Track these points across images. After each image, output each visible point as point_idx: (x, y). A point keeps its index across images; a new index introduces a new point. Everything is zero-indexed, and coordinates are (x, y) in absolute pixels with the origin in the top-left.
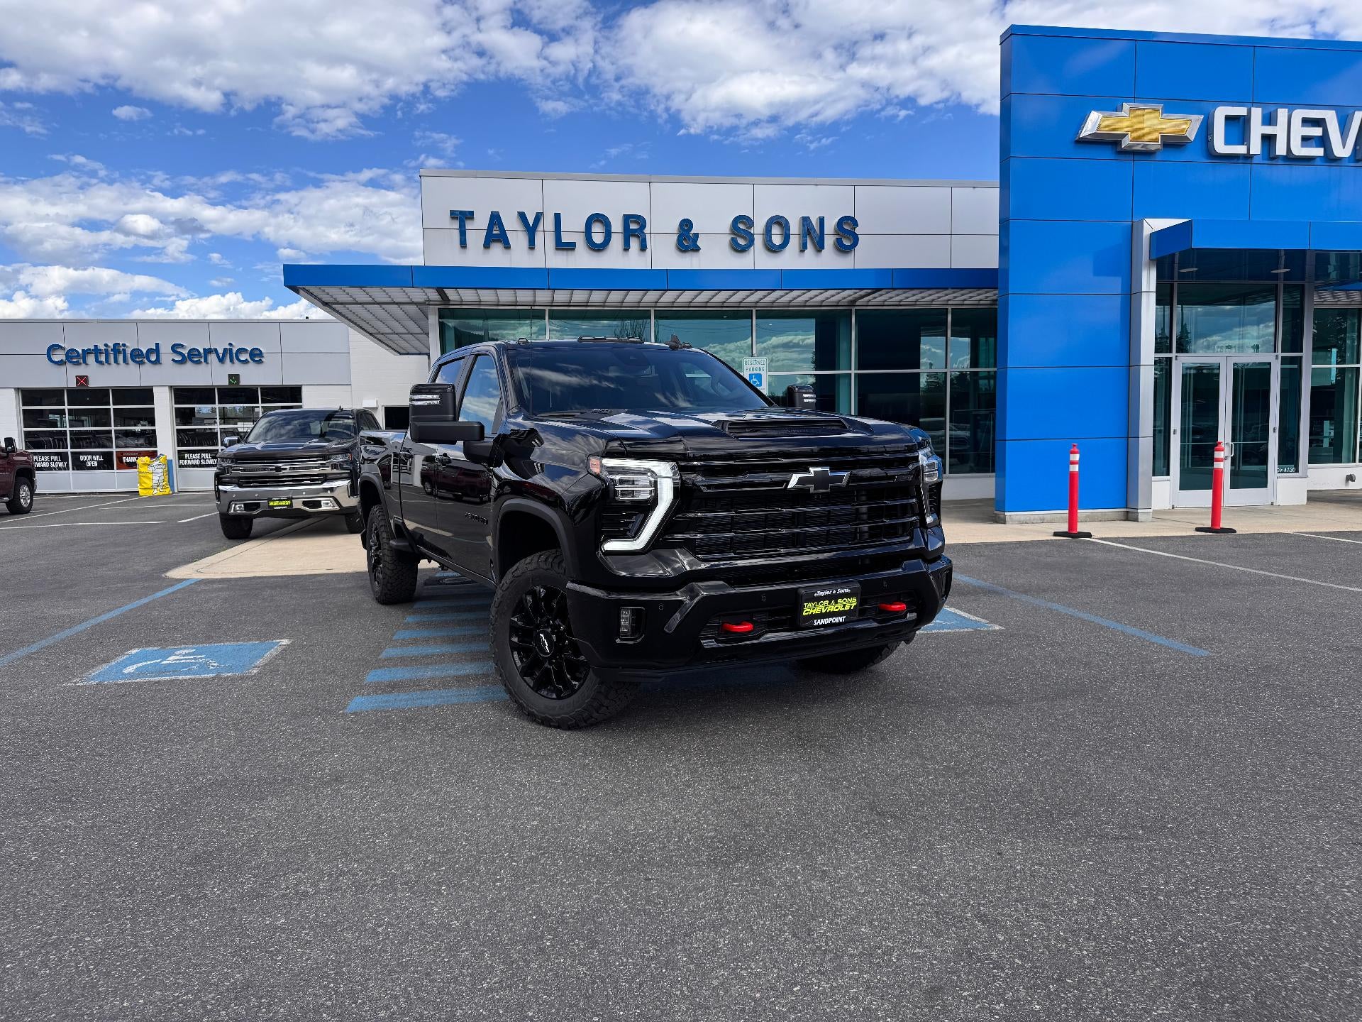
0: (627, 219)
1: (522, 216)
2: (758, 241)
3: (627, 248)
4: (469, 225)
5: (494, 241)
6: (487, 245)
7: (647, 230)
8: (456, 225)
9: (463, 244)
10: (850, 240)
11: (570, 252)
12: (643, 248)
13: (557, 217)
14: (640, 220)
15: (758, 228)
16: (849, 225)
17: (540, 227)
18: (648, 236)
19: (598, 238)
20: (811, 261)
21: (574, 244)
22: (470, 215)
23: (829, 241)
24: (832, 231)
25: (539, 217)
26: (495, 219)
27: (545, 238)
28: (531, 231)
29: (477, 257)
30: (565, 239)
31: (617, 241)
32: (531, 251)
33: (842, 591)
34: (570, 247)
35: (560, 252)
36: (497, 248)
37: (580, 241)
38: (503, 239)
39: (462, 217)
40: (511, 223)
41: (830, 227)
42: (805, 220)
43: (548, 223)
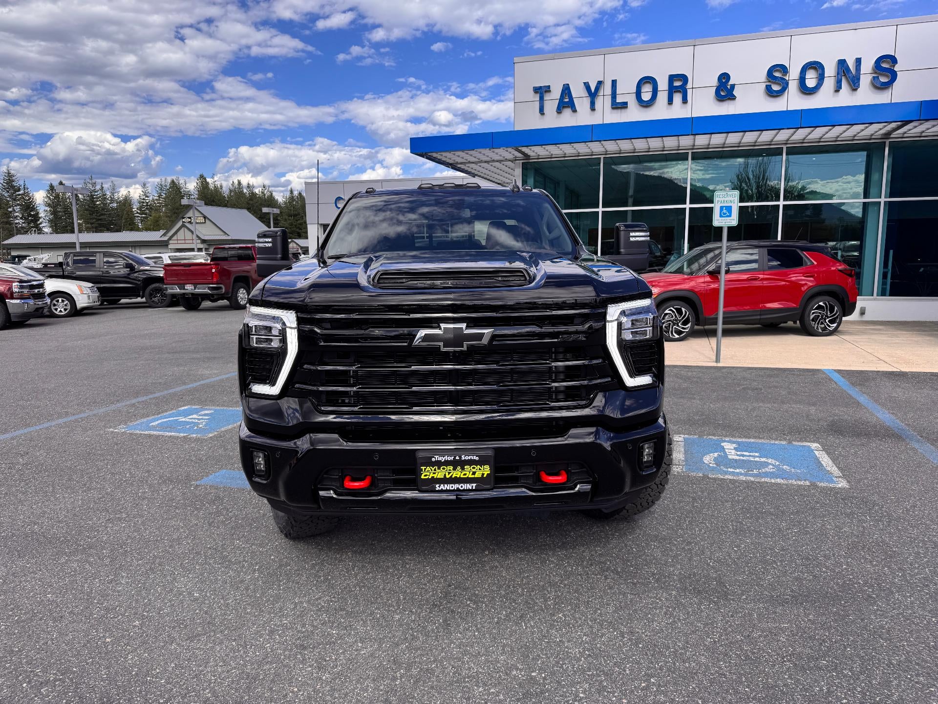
0: (672, 78)
1: (587, 86)
2: (793, 86)
3: (670, 101)
4: (547, 97)
5: (564, 107)
6: (559, 111)
7: (689, 85)
8: (537, 97)
9: (542, 111)
10: (887, 76)
11: (623, 110)
12: (685, 101)
13: (614, 83)
14: (684, 78)
15: (794, 74)
16: (888, 63)
17: (601, 93)
18: (689, 92)
19: (646, 97)
20: (846, 98)
21: (626, 103)
22: (547, 89)
23: (865, 80)
24: (870, 70)
25: (600, 83)
26: (566, 90)
27: (604, 101)
28: (593, 95)
29: (552, 120)
30: (619, 100)
31: (662, 96)
32: (592, 112)
33: (467, 458)
34: (624, 106)
35: (615, 111)
36: (567, 112)
37: (632, 100)
38: (571, 105)
39: (542, 91)
40: (578, 92)
41: (867, 67)
42: (842, 63)
43: (607, 89)
